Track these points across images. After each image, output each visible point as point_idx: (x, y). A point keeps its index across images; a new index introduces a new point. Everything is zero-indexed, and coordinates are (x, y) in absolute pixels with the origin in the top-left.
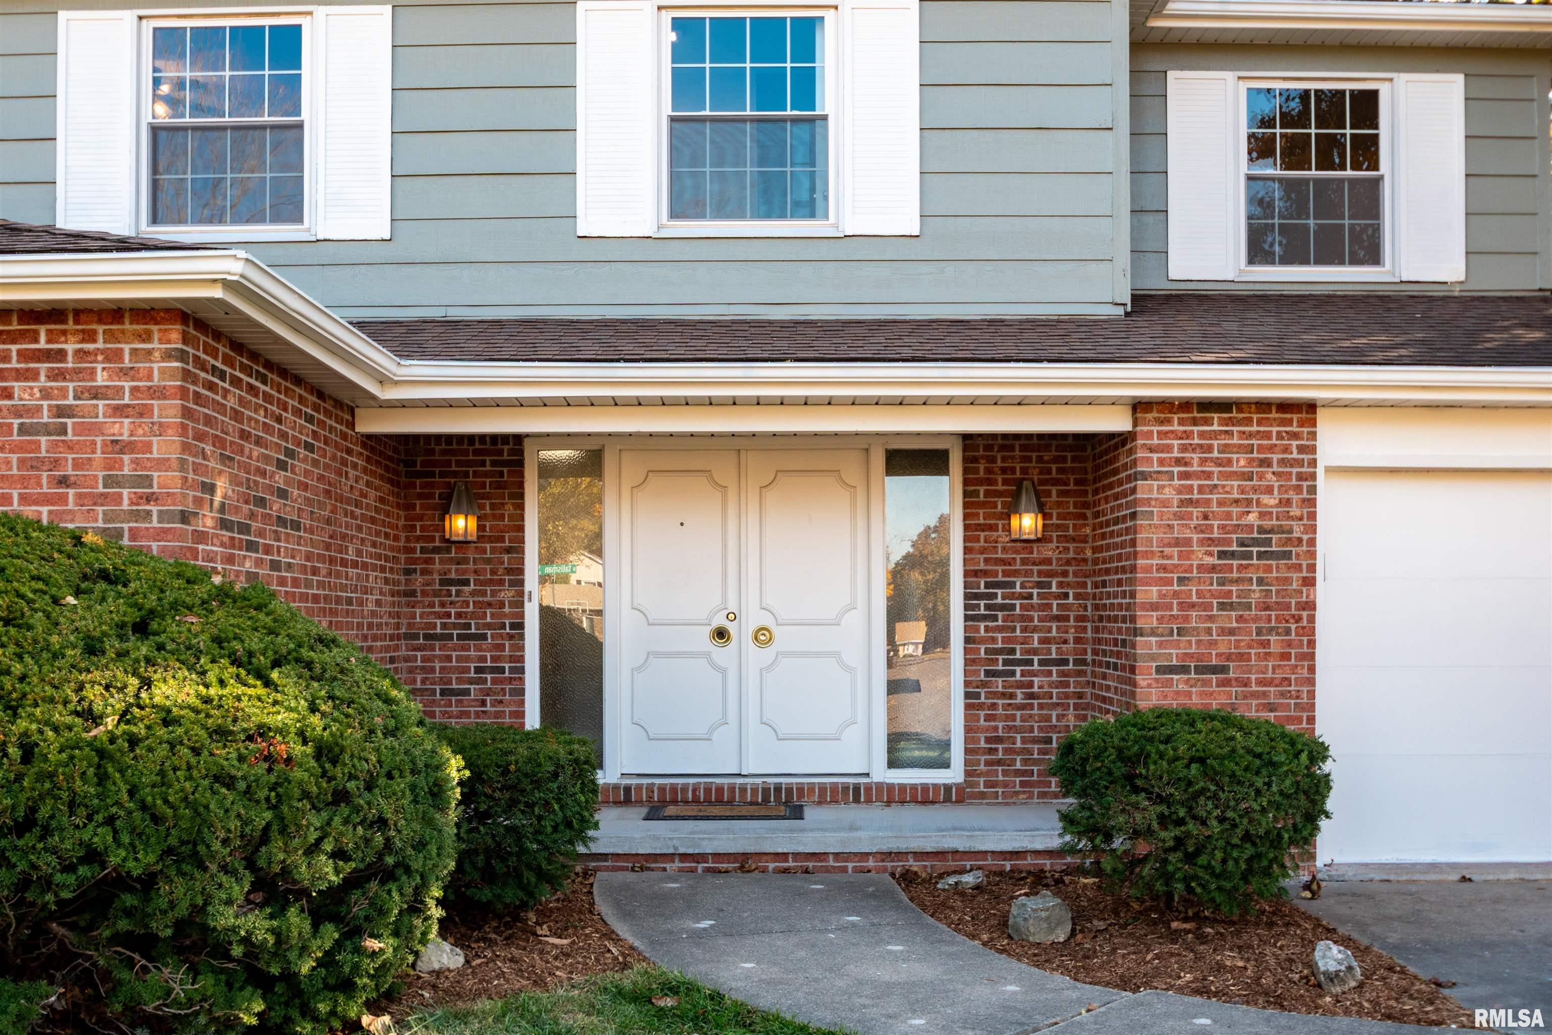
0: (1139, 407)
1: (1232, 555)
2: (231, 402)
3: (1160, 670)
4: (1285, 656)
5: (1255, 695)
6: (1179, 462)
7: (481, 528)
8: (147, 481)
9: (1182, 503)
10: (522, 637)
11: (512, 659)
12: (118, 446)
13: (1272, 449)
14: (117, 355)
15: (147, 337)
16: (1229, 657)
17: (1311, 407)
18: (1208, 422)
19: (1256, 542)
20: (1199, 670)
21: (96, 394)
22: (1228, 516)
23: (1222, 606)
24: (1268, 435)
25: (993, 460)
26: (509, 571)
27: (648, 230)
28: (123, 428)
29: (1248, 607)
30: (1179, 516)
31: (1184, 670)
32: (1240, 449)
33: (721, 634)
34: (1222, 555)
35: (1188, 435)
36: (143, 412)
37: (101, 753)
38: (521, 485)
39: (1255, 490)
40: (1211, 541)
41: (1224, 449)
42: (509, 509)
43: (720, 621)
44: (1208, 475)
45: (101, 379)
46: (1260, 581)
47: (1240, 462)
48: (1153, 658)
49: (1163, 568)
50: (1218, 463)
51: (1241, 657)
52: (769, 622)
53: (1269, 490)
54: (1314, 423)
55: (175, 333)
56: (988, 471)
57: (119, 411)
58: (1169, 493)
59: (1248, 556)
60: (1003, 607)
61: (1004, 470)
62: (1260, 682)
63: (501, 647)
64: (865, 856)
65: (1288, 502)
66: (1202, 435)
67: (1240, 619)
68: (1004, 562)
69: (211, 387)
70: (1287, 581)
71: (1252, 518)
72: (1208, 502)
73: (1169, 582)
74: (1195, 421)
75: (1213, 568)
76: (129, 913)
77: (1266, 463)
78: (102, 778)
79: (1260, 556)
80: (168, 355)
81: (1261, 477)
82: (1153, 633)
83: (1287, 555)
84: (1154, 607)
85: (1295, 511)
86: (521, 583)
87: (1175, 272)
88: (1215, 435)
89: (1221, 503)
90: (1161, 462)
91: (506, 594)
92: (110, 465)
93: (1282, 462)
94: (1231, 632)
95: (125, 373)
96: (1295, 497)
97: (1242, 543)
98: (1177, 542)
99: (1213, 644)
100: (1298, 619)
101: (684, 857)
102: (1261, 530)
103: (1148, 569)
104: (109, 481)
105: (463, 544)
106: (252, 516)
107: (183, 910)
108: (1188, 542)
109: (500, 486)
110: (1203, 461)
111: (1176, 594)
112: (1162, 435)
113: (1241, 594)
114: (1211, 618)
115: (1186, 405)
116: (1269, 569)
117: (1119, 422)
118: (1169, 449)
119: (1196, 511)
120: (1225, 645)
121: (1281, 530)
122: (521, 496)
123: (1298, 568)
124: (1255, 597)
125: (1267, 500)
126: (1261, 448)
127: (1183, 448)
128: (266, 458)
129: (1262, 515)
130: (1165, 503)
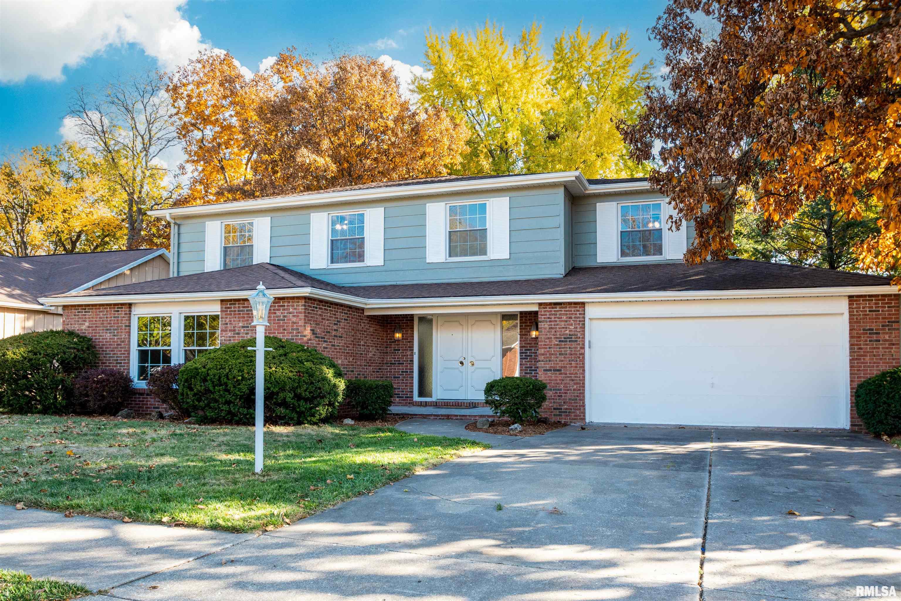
0: (540, 304)
1: (562, 341)
2: (319, 313)
3: (544, 370)
4: (576, 367)
5: (568, 377)
6: (549, 318)
7: (403, 336)
8: (298, 329)
9: (550, 328)
10: (413, 364)
11: (410, 369)
12: (294, 323)
13: (572, 314)
14: (293, 306)
15: (298, 302)
16: (562, 367)
17: (583, 304)
18: (556, 308)
19: (568, 338)
20: (554, 370)
21: (290, 313)
22: (561, 331)
23: (560, 354)
24: (571, 311)
25: (526, 317)
26: (409, 347)
27: (444, 261)
28: (294, 319)
29: (566, 354)
30: (549, 332)
31: (550, 370)
32: (564, 314)
33: (462, 363)
34: (560, 341)
35: (551, 311)
36: (298, 316)
37: (271, 373)
38: (413, 326)
39: (568, 325)
40: (557, 338)
41: (560, 315)
42: (409, 332)
43: (462, 359)
44: (556, 321)
45: (291, 310)
46: (570, 348)
47: (564, 318)
48: (543, 367)
49: (545, 345)
50: (559, 318)
51: (565, 367)
52: (473, 360)
53: (572, 325)
54: (584, 307)
55: (303, 301)
56: (526, 320)
57: (294, 316)
58: (546, 326)
59: (566, 341)
60: (529, 356)
61: (529, 320)
62: (570, 374)
63: (407, 366)
64: (475, 416)
65: (577, 328)
66: (555, 311)
67: (565, 357)
68: (529, 344)
69: (313, 310)
70: (576, 348)
71: (567, 332)
72: (556, 328)
73: (546, 348)
74: (553, 308)
75: (557, 345)
76: (276, 398)
77: (571, 318)
78: (270, 377)
79: (569, 341)
80: (302, 306)
81: (570, 321)
82: (543, 361)
83: (576, 341)
84: (543, 354)
85: (578, 330)
86: (413, 350)
87: (599, 261)
88: (558, 311)
89: (559, 328)
90: (544, 318)
91: (409, 353)
92: (292, 326)
93: (575, 317)
94: (562, 361)
95: (295, 309)
96: (578, 326)
97: (565, 338)
98: (548, 338)
99: (558, 364)
100: (579, 358)
101: (435, 415)
102: (570, 335)
103: (541, 345)
104: (292, 329)
105: (398, 340)
106: (325, 335)
107: (282, 398)
108: (551, 338)
109: (408, 326)
110: (555, 318)
111: (548, 351)
112: (545, 311)
113: (565, 351)
114: (557, 357)
115: (550, 304)
116: (572, 345)
117: (535, 308)
118: (546, 315)
119: (553, 330)
120: (561, 364)
121: (575, 335)
122: (413, 328)
123: (579, 344)
124: (568, 352)
125: (571, 327)
126: (569, 314)
127: (550, 315)
128: (330, 323)
129: (570, 331)
130: (545, 329)
